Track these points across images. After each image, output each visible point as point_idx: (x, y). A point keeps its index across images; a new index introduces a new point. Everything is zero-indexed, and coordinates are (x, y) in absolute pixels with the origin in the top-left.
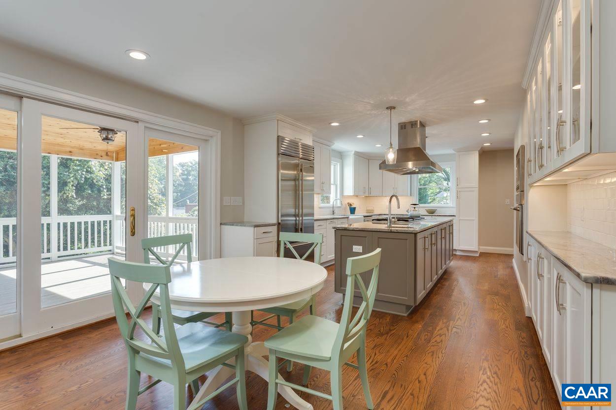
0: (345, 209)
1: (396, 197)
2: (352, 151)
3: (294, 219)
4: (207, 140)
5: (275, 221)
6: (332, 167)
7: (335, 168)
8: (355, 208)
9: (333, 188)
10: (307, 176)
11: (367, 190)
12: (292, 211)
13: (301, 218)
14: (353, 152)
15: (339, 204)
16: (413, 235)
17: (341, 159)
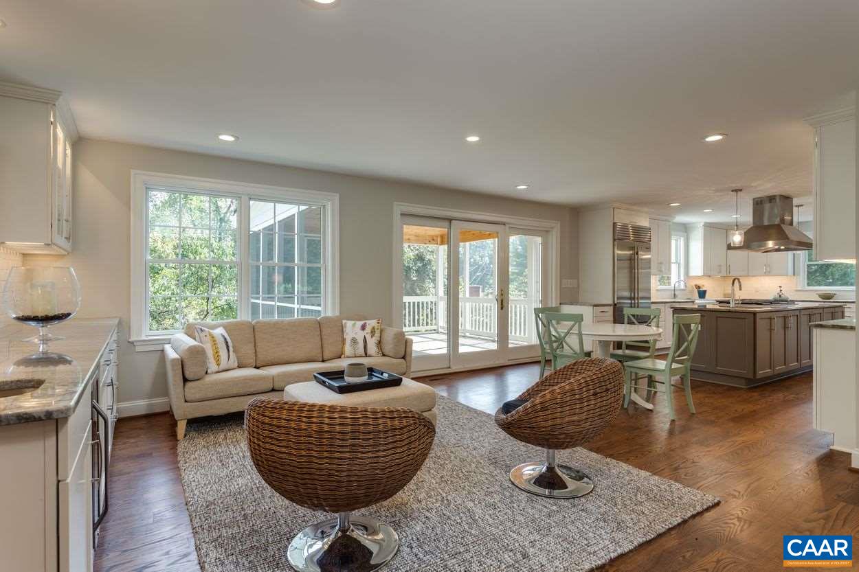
0: (691, 292)
1: (738, 280)
2: (700, 223)
3: (630, 301)
4: (547, 231)
5: (610, 302)
6: (673, 242)
7: (676, 244)
8: (705, 291)
9: (674, 267)
10: (643, 255)
11: (724, 269)
12: (627, 294)
13: (636, 301)
14: (702, 224)
15: (682, 287)
16: (752, 315)
17: (686, 232)
